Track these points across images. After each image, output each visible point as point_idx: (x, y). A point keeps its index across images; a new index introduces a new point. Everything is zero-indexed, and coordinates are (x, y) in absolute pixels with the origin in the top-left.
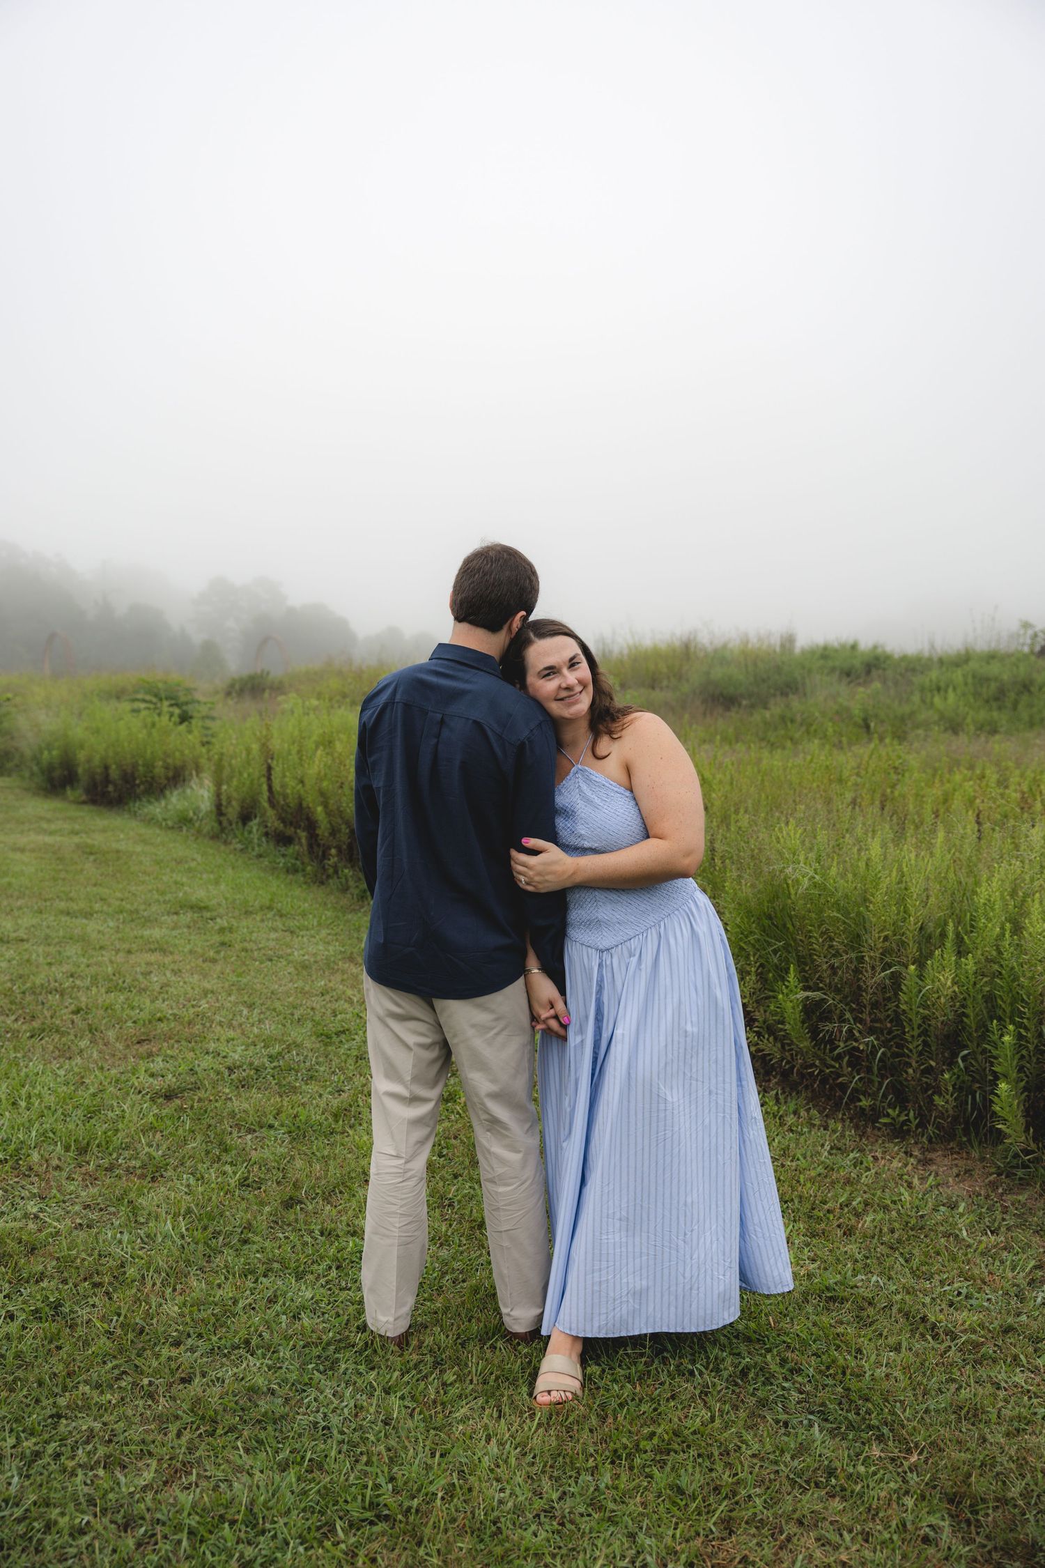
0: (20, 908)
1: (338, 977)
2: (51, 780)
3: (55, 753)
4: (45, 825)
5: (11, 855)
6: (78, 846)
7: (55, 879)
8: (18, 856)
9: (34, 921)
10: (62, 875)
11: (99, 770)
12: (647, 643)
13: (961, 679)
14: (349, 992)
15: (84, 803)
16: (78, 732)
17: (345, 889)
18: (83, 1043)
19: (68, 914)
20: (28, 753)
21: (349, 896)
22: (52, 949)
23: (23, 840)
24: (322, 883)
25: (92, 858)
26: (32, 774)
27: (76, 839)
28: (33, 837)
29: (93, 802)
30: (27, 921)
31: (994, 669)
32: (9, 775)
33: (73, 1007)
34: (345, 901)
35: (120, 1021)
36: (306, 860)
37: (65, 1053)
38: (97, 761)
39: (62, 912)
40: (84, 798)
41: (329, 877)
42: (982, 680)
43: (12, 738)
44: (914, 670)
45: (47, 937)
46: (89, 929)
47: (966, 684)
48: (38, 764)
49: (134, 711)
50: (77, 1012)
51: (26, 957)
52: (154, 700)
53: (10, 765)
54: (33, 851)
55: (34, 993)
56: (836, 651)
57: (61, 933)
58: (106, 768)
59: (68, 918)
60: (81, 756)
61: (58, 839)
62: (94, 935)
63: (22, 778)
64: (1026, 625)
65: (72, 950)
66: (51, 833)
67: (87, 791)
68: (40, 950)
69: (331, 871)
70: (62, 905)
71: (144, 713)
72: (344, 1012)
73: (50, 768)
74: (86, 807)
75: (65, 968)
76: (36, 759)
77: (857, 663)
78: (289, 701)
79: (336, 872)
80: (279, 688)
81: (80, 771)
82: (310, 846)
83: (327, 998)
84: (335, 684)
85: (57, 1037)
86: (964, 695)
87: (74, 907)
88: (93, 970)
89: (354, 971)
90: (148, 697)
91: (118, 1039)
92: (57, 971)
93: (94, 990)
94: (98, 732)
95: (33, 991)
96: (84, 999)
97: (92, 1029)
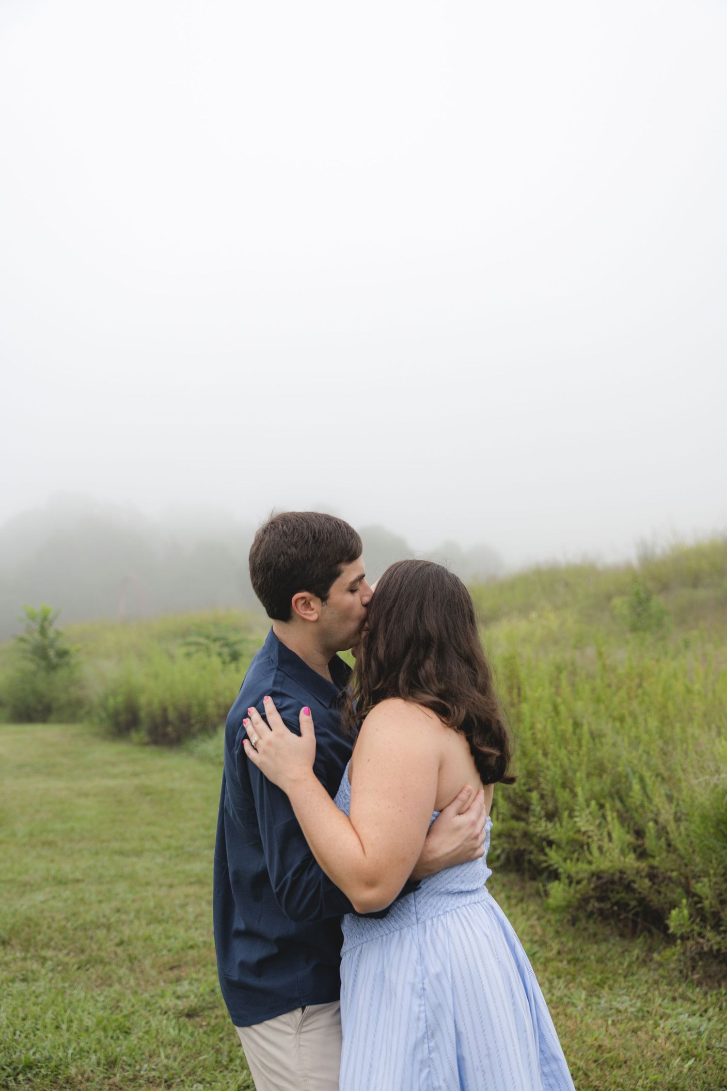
0: (80, 851)
2: (117, 724)
3: (119, 699)
4: (109, 769)
5: (76, 801)
6: (137, 788)
7: (113, 821)
8: (82, 801)
9: (91, 863)
10: (120, 817)
11: (158, 713)
15: (146, 744)
16: (140, 676)
18: (123, 972)
19: (121, 853)
20: (96, 700)
22: (104, 887)
23: (88, 786)
25: (148, 798)
26: (101, 720)
27: (136, 781)
28: (97, 781)
29: (155, 743)
30: (85, 862)
32: (81, 723)
33: (117, 940)
35: (157, 950)
37: (106, 981)
38: (156, 705)
39: (116, 852)
40: (147, 739)
43: (82, 687)
45: (101, 876)
46: (138, 867)
48: (105, 710)
49: (187, 654)
50: (120, 944)
51: (80, 896)
52: (205, 642)
53: (81, 713)
54: (96, 795)
55: (85, 929)
57: (113, 872)
58: (165, 710)
59: (120, 858)
60: (143, 700)
61: (120, 781)
62: (142, 873)
63: (92, 724)
65: (121, 888)
66: (114, 777)
67: (150, 733)
68: (93, 889)
70: (116, 845)
71: (196, 656)
73: (116, 714)
74: (148, 749)
75: (115, 904)
76: (104, 706)
81: (142, 714)
85: (100, 967)
87: (127, 846)
88: (137, 904)
90: (200, 640)
91: (153, 966)
92: (106, 908)
93: (136, 923)
94: (156, 676)
95: (84, 928)
96: (127, 932)
97: (131, 959)
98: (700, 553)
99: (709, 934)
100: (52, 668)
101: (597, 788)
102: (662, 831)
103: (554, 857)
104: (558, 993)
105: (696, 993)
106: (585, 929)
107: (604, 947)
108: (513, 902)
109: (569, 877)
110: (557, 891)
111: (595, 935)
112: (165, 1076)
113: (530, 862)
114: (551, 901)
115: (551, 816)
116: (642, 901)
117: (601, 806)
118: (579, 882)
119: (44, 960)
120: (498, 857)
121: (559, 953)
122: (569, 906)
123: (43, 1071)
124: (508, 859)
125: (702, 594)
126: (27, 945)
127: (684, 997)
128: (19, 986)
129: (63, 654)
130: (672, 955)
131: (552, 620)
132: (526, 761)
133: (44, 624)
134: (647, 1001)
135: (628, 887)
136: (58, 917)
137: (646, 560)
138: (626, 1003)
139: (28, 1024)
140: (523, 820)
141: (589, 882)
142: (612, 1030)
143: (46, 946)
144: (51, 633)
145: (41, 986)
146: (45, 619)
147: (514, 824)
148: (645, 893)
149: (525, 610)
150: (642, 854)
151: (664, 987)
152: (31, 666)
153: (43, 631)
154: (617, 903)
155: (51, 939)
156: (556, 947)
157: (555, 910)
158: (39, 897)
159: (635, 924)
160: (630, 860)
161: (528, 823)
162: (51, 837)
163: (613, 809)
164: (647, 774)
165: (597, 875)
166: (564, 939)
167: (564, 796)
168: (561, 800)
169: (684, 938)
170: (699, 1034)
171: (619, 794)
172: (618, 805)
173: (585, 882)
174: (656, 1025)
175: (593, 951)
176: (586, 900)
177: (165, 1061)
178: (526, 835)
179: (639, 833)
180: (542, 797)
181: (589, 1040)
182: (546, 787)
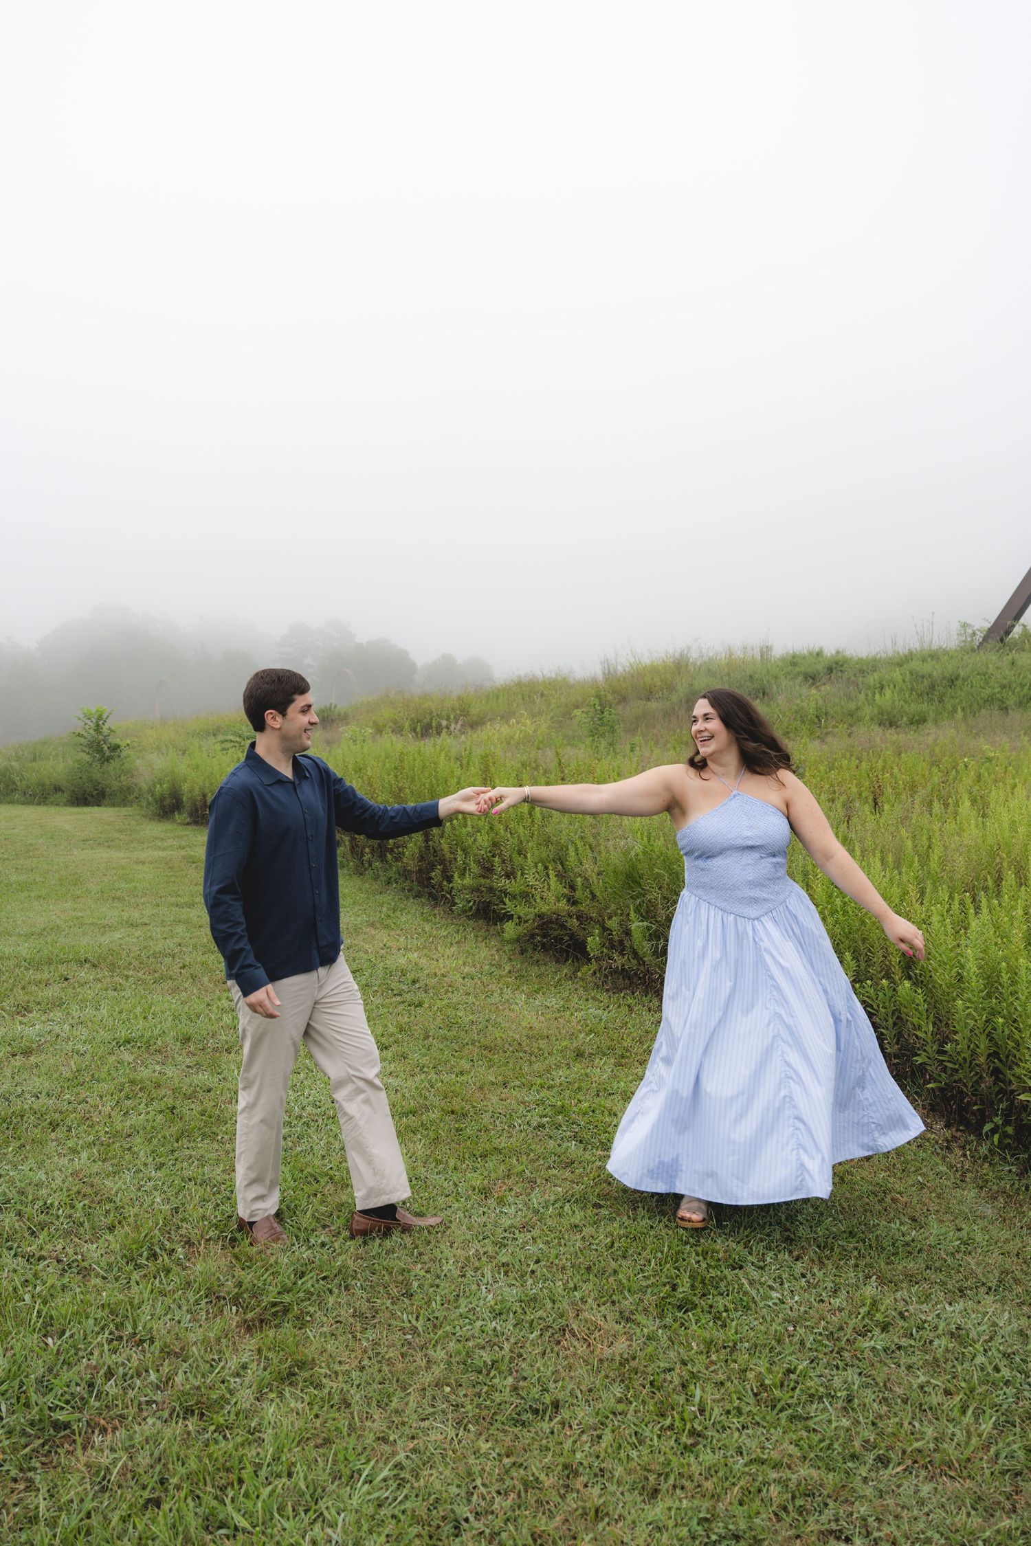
0: (144, 904)
1: (361, 937)
2: (163, 807)
3: (165, 786)
4: (159, 844)
5: (135, 867)
6: (184, 857)
7: (167, 882)
8: (140, 867)
9: (154, 911)
10: (173, 879)
11: (199, 798)
12: (646, 661)
13: (900, 678)
14: (367, 946)
15: (188, 824)
16: (183, 767)
17: (376, 878)
18: (187, 985)
19: (177, 905)
20: (145, 787)
21: (379, 882)
22: (167, 929)
23: (143, 856)
24: (361, 874)
25: (194, 865)
26: (149, 804)
27: (183, 853)
28: (150, 852)
29: (196, 823)
30: (149, 911)
31: (927, 668)
32: (131, 806)
33: (181, 965)
34: (376, 886)
35: (211, 971)
36: (349, 857)
37: (175, 991)
38: (197, 791)
39: (173, 905)
40: (188, 820)
41: (366, 869)
42: (918, 677)
43: (132, 776)
44: (862, 672)
45: (163, 921)
46: (191, 915)
47: (904, 681)
48: (152, 796)
49: (223, 749)
50: (184, 967)
51: (149, 935)
52: (238, 739)
53: (131, 797)
54: (151, 863)
55: (155, 957)
56: (804, 658)
57: (172, 918)
58: (204, 796)
59: (177, 909)
60: (185, 787)
61: (169, 853)
62: (195, 919)
63: (142, 807)
64: (965, 625)
65: (180, 929)
66: (164, 849)
67: (191, 815)
68: (158, 930)
69: (367, 865)
70: (173, 900)
71: (230, 751)
72: (361, 958)
73: (162, 799)
74: (190, 827)
75: (176, 940)
76: (150, 791)
77: (820, 667)
78: (347, 731)
79: (370, 865)
80: (344, 719)
81: (185, 799)
82: (352, 848)
83: (351, 950)
84: (387, 713)
85: (170, 982)
86: (901, 690)
87: (181, 900)
88: (193, 941)
89: (373, 932)
90: (232, 738)
91: (209, 981)
92: (170, 943)
93: (195, 953)
94: (197, 767)
95: (154, 955)
96: (187, 960)
97: (193, 977)
98: (654, 670)
99: (616, 956)
100: (106, 760)
101: (544, 855)
102: (587, 884)
103: (509, 905)
104: (506, 997)
105: (604, 997)
106: (531, 957)
107: (543, 969)
108: (480, 939)
109: (519, 918)
110: (510, 929)
111: (538, 961)
112: (226, 1047)
113: (494, 911)
114: (505, 935)
115: (508, 876)
116: (572, 936)
117: (546, 868)
118: (526, 922)
119: (127, 977)
120: (471, 908)
121: (510, 972)
122: (518, 940)
123: (139, 1044)
124: (478, 909)
125: (654, 705)
126: (112, 967)
127: (594, 999)
128: (111, 993)
129: (115, 748)
130: (587, 970)
131: (529, 725)
132: (492, 835)
133: (99, 722)
134: (568, 1000)
135: (563, 927)
136: (134, 949)
137: (610, 675)
138: (553, 1002)
139: (123, 1016)
140: (488, 878)
141: (534, 921)
142: (541, 1018)
143: (127, 968)
144: (105, 730)
145: (128, 993)
146: (100, 718)
147: (482, 881)
148: (574, 930)
149: (506, 717)
150: (573, 902)
151: (581, 991)
152: (87, 758)
153: (98, 729)
154: (554, 938)
155: (130, 964)
156: (508, 968)
157: (509, 942)
158: (117, 935)
159: (567, 953)
160: (563, 905)
161: (492, 881)
162: (118, 894)
163: (554, 869)
164: (580, 844)
165: (540, 916)
166: (514, 963)
167: (518, 860)
168: (516, 863)
169: (598, 959)
170: (601, 1020)
171: (561, 860)
172: (560, 867)
173: (530, 922)
174: (572, 1014)
175: (534, 971)
176: (532, 936)
177: (224, 1038)
178: (491, 890)
179: (573, 888)
180: (504, 861)
181: (524, 1024)
182: (506, 854)
